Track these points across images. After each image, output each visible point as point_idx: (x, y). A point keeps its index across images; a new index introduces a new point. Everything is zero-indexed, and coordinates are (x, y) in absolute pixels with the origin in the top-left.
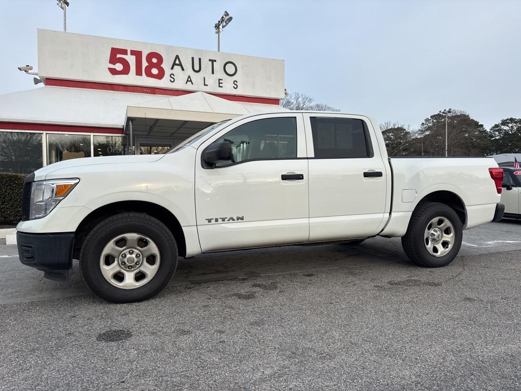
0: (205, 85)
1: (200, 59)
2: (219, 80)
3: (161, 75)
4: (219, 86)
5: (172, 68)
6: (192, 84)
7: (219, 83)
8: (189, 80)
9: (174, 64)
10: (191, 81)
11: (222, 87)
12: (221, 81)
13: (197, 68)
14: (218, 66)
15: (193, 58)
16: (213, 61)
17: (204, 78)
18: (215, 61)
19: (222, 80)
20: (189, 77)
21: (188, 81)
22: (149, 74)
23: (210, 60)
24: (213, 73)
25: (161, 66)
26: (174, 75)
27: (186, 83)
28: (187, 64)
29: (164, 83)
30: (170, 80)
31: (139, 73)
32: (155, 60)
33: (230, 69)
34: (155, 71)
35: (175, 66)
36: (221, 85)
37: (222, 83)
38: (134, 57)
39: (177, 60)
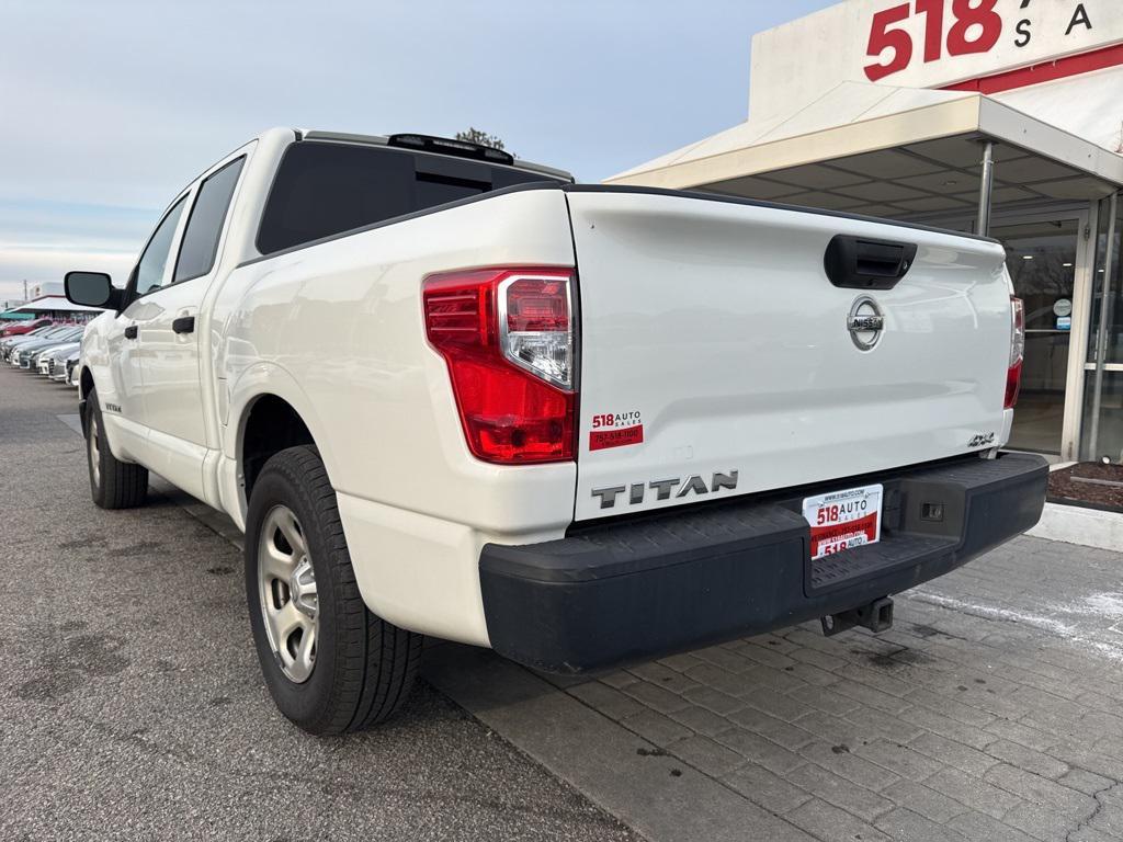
5: (1025, 4)
8: (1079, 18)
10: (1085, 20)
21: (1074, 22)
25: (993, 9)
26: (1029, 23)
27: (1067, 32)
29: (998, 56)
30: (1017, 42)
32: (975, 2)
38: (924, 15)
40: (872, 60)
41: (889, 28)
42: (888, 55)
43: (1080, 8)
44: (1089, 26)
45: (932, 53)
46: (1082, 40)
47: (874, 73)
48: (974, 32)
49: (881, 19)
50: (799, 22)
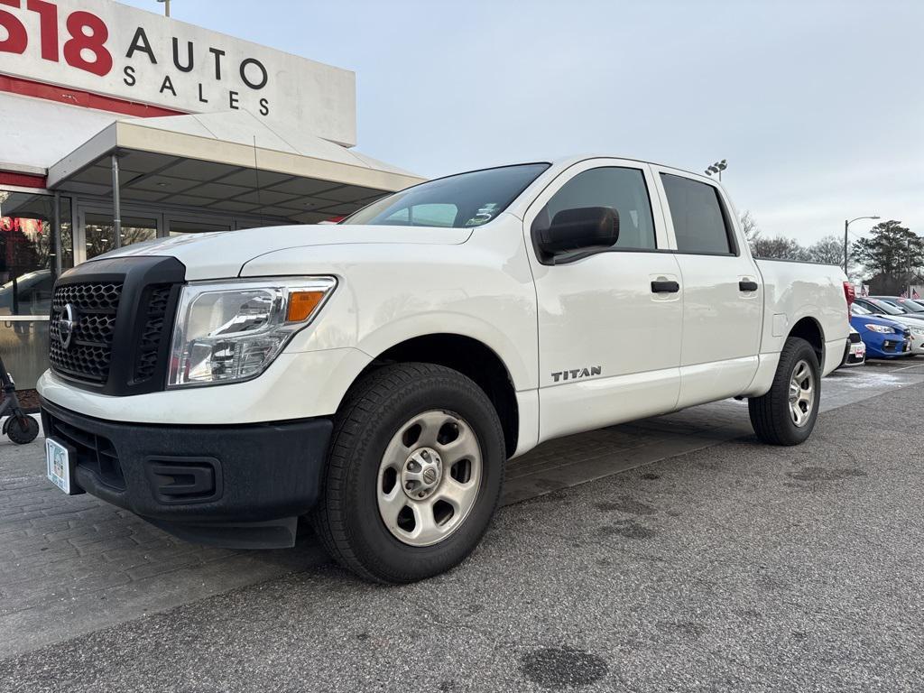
0: (201, 100)
1: (190, 45)
2: (231, 93)
3: (102, 66)
4: (232, 107)
5: (129, 55)
6: (175, 94)
7: (232, 100)
8: (167, 85)
9: (134, 47)
10: (171, 88)
11: (237, 108)
12: (234, 97)
13: (184, 62)
14: (229, 64)
15: (175, 40)
16: (218, 53)
17: (200, 85)
18: (223, 53)
19: (237, 94)
20: (167, 79)
21: (164, 86)
22: (75, 61)
23: (212, 50)
24: (218, 77)
25: (104, 45)
26: (133, 71)
27: (161, 91)
28: (162, 50)
29: (111, 84)
30: (125, 80)
31: (49, 52)
32: (88, 31)
33: (254, 74)
34: (88, 55)
35: (135, 51)
36: (234, 104)
37: (237, 101)
39: (141, 38)
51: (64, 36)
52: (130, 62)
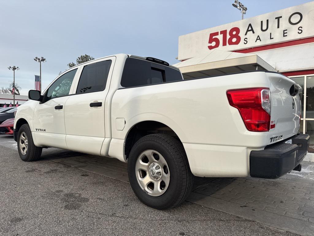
0: (271, 39)
1: (268, 20)
2: (284, 31)
3: (238, 41)
5: (246, 34)
7: (284, 33)
10: (260, 39)
11: (286, 36)
13: (264, 28)
15: (262, 22)
16: (279, 18)
17: (271, 33)
18: (281, 17)
19: (286, 30)
21: (257, 39)
22: (231, 43)
23: (276, 18)
24: (278, 27)
25: (239, 35)
26: (247, 39)
27: (256, 41)
28: (257, 28)
29: (240, 46)
30: (244, 43)
32: (234, 33)
35: (248, 32)
36: (285, 35)
37: (286, 33)
38: (222, 35)
39: (250, 27)
40: (210, 45)
41: (214, 37)
42: (214, 44)
43: (258, 36)
44: (260, 41)
45: (224, 44)
46: (259, 44)
47: (211, 48)
48: (234, 40)
49: (212, 35)
50: (191, 34)
51: (228, 37)
52: (246, 37)
